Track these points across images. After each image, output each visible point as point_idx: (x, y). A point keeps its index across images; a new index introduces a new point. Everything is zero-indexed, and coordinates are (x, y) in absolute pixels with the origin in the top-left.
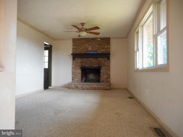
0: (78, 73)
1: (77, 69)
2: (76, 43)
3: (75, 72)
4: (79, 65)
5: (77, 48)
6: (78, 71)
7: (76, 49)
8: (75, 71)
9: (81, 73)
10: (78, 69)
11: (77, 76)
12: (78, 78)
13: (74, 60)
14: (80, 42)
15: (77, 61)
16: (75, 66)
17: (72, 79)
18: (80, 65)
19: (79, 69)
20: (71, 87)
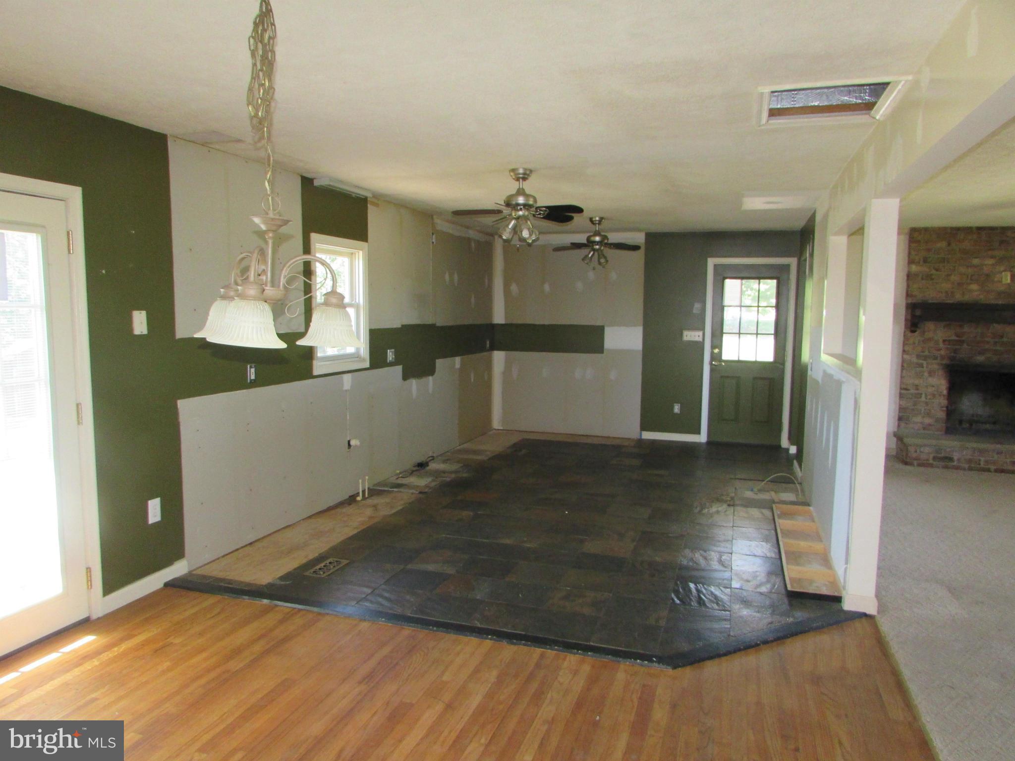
0: (930, 390)
1: (926, 374)
2: (929, 250)
3: (917, 387)
4: (937, 353)
5: (934, 272)
6: (934, 381)
7: (929, 277)
8: (917, 382)
9: (945, 392)
10: (931, 373)
11: (927, 404)
12: (928, 414)
13: (913, 331)
14: (949, 244)
15: (929, 335)
16: (918, 357)
17: (900, 419)
18: (942, 352)
19: (941, 372)
20: (914, 455)
